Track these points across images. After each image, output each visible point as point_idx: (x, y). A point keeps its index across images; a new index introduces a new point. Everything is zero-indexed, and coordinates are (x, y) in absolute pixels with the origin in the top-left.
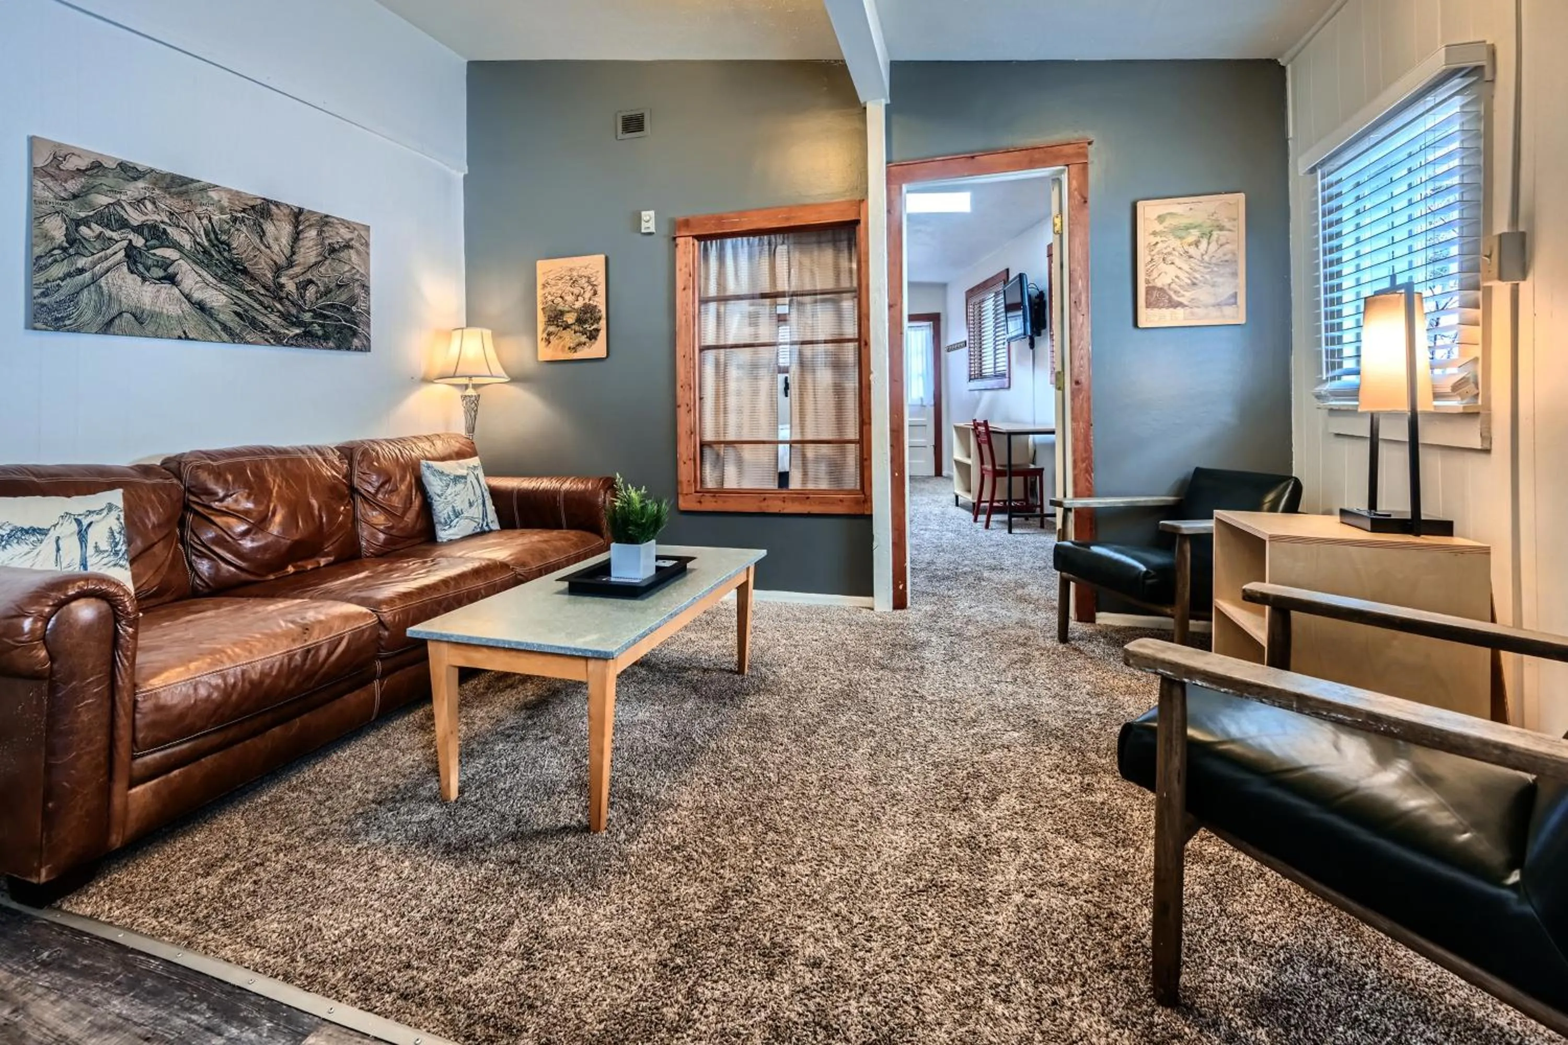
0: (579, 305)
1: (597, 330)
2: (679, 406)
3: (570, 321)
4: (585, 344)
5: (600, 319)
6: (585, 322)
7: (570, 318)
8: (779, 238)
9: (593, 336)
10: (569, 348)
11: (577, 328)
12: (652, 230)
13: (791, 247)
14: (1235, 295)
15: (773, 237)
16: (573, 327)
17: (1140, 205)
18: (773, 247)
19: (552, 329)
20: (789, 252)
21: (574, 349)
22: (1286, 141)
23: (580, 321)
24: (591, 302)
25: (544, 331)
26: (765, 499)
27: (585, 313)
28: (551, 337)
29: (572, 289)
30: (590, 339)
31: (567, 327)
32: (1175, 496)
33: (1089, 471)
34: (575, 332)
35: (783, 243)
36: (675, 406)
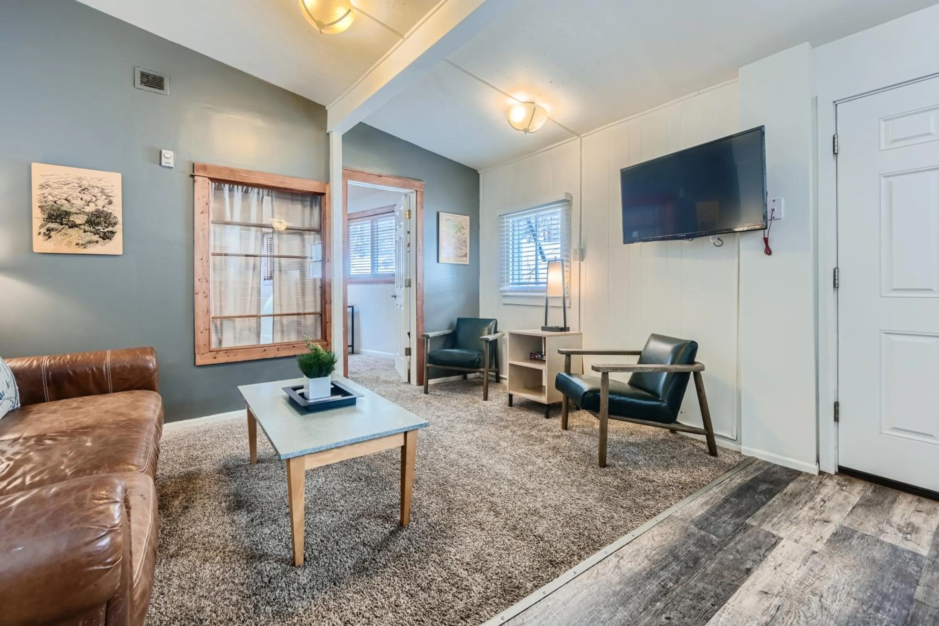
0: (91, 208)
1: (113, 233)
2: (197, 293)
3: (78, 222)
4: (97, 242)
5: (115, 224)
6: (98, 224)
7: (80, 219)
8: (266, 192)
9: (107, 236)
10: (77, 244)
11: (87, 228)
12: (172, 165)
13: (274, 199)
14: (466, 254)
15: (261, 190)
16: (83, 227)
17: (440, 213)
18: (261, 196)
19: (52, 225)
20: (272, 201)
21: (84, 246)
22: (479, 200)
23: (89, 222)
24: (105, 209)
25: (42, 226)
26: (265, 350)
27: (98, 217)
28: (52, 234)
29: (81, 196)
30: (104, 239)
31: (74, 226)
32: (449, 329)
33: (423, 321)
34: (85, 232)
35: (268, 195)
36: (193, 293)
